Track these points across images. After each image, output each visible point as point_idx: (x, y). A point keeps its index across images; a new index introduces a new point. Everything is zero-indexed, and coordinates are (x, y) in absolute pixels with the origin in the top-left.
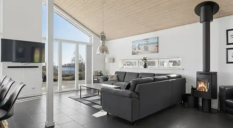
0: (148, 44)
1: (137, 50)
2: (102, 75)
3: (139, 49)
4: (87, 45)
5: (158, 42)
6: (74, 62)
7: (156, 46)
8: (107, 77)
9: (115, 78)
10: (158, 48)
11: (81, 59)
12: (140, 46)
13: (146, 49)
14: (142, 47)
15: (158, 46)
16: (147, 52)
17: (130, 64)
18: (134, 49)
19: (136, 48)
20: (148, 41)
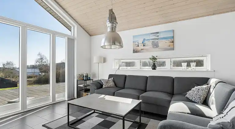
0: (158, 39)
1: (141, 47)
2: (90, 80)
3: (144, 46)
4: (68, 38)
5: (173, 36)
7: (172, 41)
8: (101, 83)
9: (111, 84)
10: (173, 44)
12: (146, 42)
13: (155, 45)
14: (149, 44)
15: (173, 42)
16: (157, 49)
17: (128, 64)
18: (137, 46)
19: (139, 44)
20: (158, 35)
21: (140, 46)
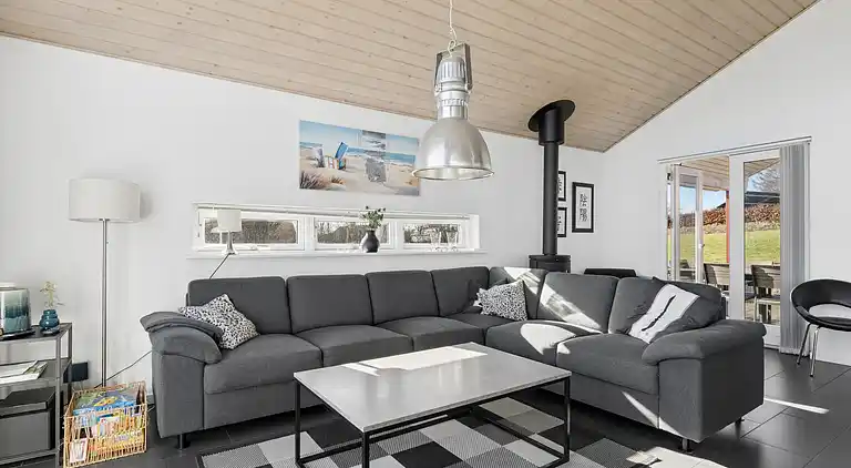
0: (382, 155)
1: (330, 171)
3: (340, 168)
13: (377, 174)
14: (357, 163)
16: (380, 186)
18: (316, 162)
19: (326, 159)
20: (383, 141)
21: (326, 164)
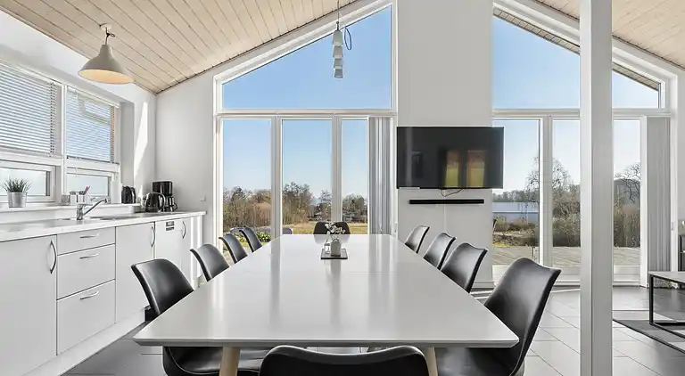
6: (536, 186)
11: (561, 174)
